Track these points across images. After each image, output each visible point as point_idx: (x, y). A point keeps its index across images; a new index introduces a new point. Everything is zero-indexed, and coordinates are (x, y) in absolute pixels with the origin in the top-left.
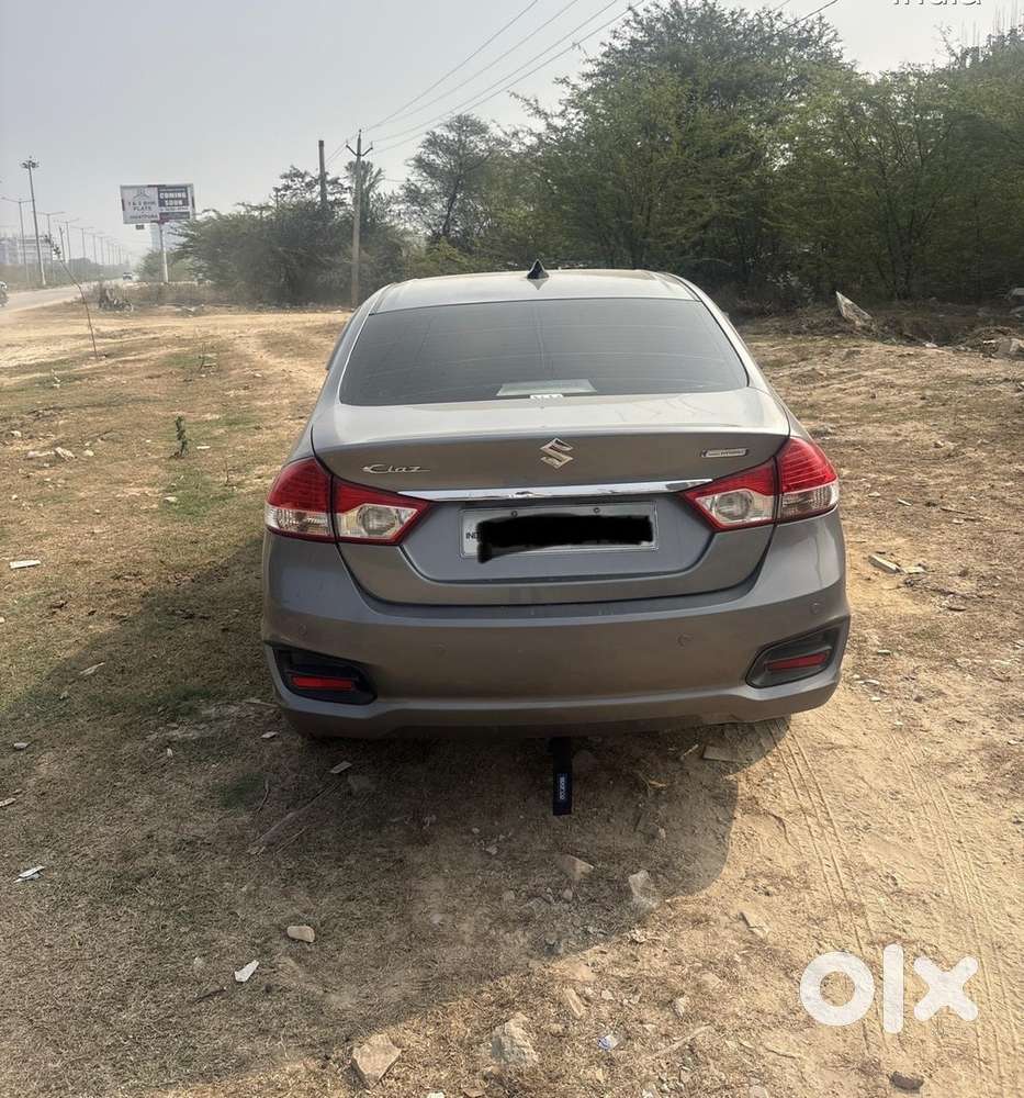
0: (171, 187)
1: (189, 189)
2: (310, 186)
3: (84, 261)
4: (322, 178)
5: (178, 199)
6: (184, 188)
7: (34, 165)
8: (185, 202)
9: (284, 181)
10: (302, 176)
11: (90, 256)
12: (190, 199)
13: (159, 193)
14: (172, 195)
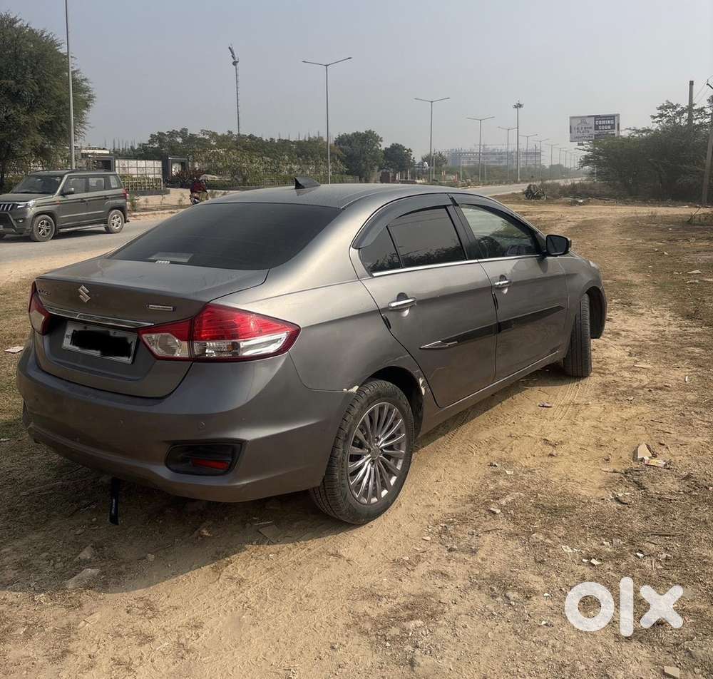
0: (604, 117)
1: (616, 117)
2: (680, 114)
3: (560, 166)
4: (690, 109)
5: (608, 125)
6: (613, 117)
7: (520, 106)
8: (613, 127)
9: (660, 111)
10: (674, 107)
11: (562, 163)
12: (616, 125)
13: (595, 121)
14: (604, 122)
